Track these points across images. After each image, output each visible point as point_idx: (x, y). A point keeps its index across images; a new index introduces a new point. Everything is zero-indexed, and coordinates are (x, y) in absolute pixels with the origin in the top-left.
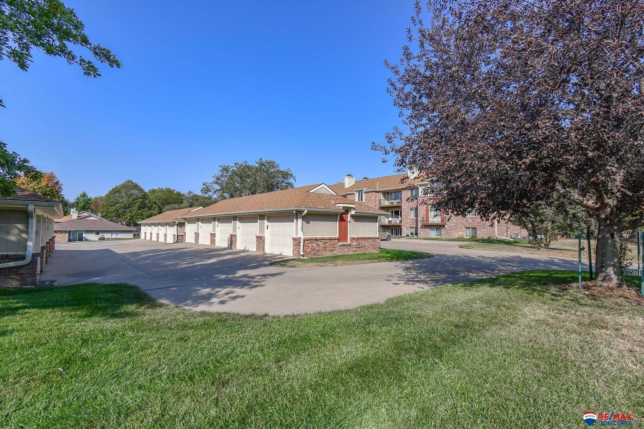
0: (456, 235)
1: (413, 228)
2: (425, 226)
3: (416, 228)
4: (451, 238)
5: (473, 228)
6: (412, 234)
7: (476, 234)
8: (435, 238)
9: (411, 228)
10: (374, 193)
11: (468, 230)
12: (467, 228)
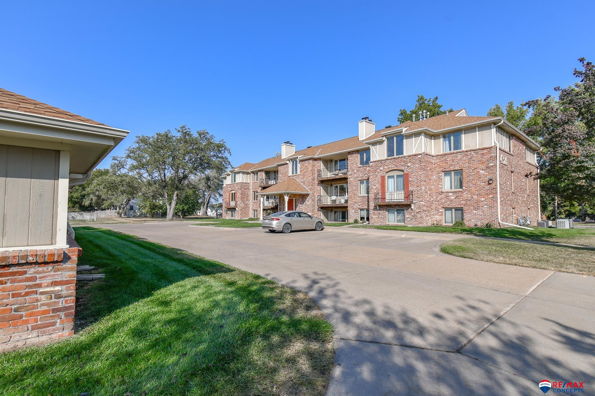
0: (428, 222)
1: (363, 210)
2: (380, 206)
3: (368, 210)
4: (420, 225)
5: (457, 209)
6: (362, 218)
7: (463, 219)
8: (396, 226)
9: (361, 210)
10: (311, 161)
11: (448, 213)
12: (447, 209)
